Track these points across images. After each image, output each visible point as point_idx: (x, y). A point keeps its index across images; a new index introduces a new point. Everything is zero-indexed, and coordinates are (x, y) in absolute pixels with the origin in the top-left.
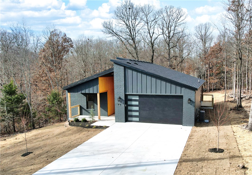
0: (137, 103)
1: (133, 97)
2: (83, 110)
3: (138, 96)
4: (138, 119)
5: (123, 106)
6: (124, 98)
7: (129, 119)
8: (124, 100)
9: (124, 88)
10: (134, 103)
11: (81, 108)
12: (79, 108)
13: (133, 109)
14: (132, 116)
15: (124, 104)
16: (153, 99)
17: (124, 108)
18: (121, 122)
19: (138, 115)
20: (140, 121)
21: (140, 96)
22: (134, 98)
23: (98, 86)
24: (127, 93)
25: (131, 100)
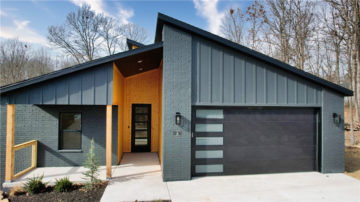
0: (219, 128)
1: (209, 114)
2: (47, 153)
3: (222, 111)
4: (219, 168)
5: (188, 135)
6: (189, 117)
7: (199, 169)
8: (190, 120)
9: (190, 89)
10: (210, 128)
11: (41, 148)
12: (34, 148)
13: (208, 144)
14: (205, 162)
15: (188, 131)
16: (258, 116)
17: (190, 142)
18: (180, 180)
19: (222, 157)
20: (226, 172)
21: (227, 110)
22: (211, 115)
23: (109, 84)
24: (198, 104)
25: (204, 121)
